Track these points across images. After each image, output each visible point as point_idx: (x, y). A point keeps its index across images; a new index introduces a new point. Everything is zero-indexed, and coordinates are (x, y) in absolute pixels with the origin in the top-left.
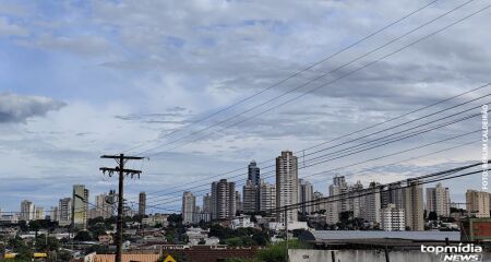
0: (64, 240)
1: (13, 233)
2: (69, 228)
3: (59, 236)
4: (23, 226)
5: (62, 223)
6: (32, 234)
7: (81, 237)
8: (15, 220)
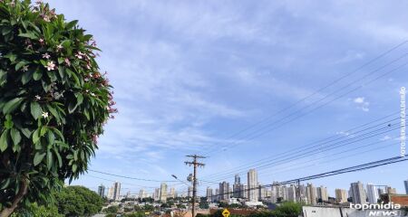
0: (156, 207)
1: (136, 203)
2: (159, 202)
3: (155, 205)
4: (140, 200)
5: (156, 199)
6: (143, 204)
7: (164, 206)
8: (137, 197)
